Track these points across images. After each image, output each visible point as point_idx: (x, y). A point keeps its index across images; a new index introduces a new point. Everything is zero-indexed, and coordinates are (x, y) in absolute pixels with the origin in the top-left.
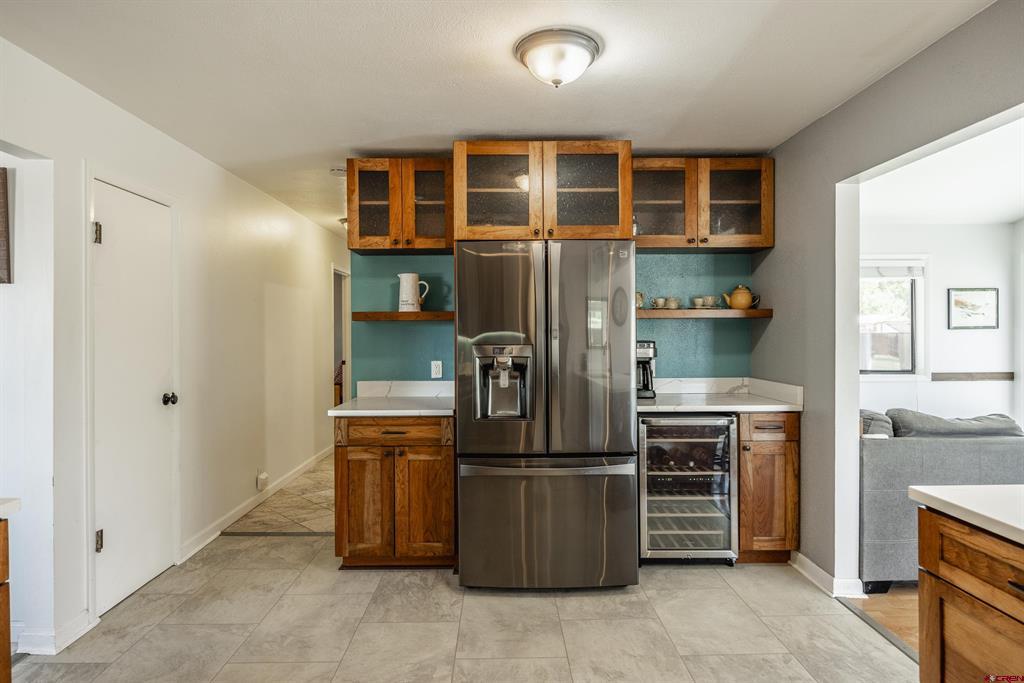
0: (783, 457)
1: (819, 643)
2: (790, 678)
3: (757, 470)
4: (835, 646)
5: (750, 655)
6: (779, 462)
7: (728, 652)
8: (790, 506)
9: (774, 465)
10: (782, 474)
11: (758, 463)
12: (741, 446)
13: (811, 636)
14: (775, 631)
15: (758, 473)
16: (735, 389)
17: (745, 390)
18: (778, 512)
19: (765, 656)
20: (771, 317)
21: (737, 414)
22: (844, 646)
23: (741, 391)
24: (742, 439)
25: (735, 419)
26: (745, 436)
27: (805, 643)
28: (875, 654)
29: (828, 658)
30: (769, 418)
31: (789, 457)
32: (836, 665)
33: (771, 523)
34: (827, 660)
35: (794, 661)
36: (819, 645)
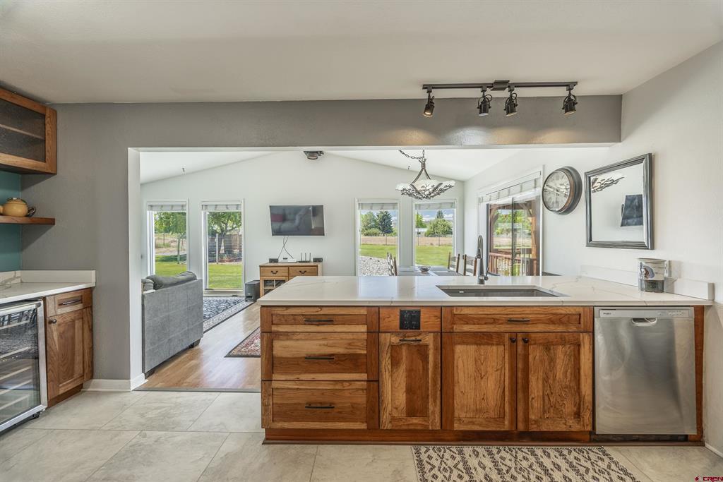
0: (81, 320)
1: (150, 415)
2: (156, 441)
3: (61, 336)
4: (159, 411)
5: (120, 451)
6: (78, 324)
7: (103, 462)
8: (87, 351)
9: (74, 328)
10: (81, 332)
11: (62, 329)
12: (47, 321)
13: (142, 415)
14: (120, 429)
15: (62, 338)
16: (6, 281)
17: (18, 281)
18: (78, 359)
19: (130, 444)
20: (54, 224)
21: (44, 298)
22: (164, 407)
23: (12, 282)
24: (49, 315)
25: (42, 302)
26: (51, 313)
27: (143, 421)
28: (179, 400)
29: (162, 418)
30: (70, 296)
31: (85, 319)
32: (169, 418)
33: (73, 368)
34: (162, 419)
35: (148, 433)
36: (150, 416)
